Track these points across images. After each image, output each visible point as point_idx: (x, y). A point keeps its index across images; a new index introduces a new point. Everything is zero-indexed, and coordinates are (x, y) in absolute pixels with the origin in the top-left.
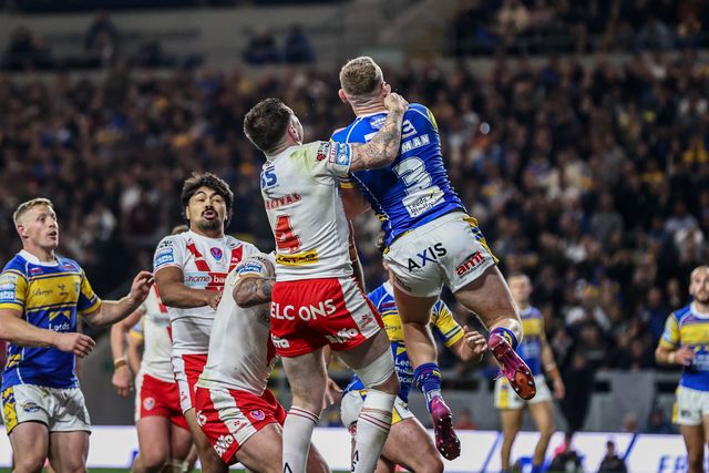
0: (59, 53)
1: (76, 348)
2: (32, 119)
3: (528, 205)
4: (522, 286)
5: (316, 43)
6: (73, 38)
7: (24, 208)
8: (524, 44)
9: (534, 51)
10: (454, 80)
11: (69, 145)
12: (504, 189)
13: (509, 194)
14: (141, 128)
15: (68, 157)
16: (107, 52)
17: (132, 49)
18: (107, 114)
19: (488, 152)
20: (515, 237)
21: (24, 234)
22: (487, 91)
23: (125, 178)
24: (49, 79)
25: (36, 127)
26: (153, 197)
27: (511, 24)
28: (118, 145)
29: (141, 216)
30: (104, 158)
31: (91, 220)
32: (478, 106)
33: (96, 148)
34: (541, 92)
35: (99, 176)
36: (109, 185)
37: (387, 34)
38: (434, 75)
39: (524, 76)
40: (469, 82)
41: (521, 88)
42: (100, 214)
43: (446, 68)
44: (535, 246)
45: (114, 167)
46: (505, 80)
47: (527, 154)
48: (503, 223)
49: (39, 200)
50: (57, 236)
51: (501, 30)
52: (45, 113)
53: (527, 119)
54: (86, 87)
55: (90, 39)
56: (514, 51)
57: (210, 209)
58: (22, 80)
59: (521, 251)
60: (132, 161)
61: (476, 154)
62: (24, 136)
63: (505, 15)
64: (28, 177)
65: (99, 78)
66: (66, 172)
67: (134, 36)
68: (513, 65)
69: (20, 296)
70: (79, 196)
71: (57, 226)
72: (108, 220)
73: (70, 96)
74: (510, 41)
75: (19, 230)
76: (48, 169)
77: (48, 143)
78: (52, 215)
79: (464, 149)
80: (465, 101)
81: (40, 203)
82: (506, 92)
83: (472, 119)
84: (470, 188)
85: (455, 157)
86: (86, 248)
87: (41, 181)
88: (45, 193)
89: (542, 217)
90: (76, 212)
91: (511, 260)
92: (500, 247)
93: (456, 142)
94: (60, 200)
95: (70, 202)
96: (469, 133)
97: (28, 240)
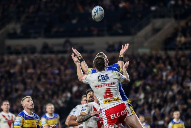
0: (56, 49)
2: (49, 67)
3: (184, 91)
4: (178, 114)
6: (59, 45)
7: (24, 99)
8: (184, 47)
9: (187, 49)
10: (164, 57)
11: (58, 74)
12: (178, 87)
13: (179, 89)
15: (58, 78)
18: (69, 66)
19: (173, 77)
20: (181, 100)
21: (24, 106)
22: (173, 60)
23: (73, 83)
24: (53, 56)
25: (49, 69)
26: (81, 88)
27: (180, 41)
28: (72, 74)
29: (78, 94)
30: (68, 78)
31: (64, 95)
32: (171, 64)
33: (66, 75)
34: (188, 60)
35: (67, 83)
36: (69, 85)
37: (146, 44)
38: (159, 56)
39: (184, 56)
40: (168, 57)
41: (182, 59)
42: (67, 93)
43: (162, 53)
44: (186, 103)
45: (71, 80)
46: (178, 57)
47: (184, 77)
48: (177, 96)
50: (33, 106)
51: (177, 43)
52: (52, 65)
53: (184, 68)
54: (63, 58)
55: (64, 45)
56: (181, 49)
57: (91, 96)
58: (46, 56)
59: (182, 104)
60: (75, 79)
61: (170, 77)
62: (46, 72)
63: (178, 39)
64: (47, 83)
65: (67, 56)
66: (58, 81)
68: (180, 53)
70: (61, 88)
71: (33, 103)
72: (69, 95)
73: (59, 61)
74: (180, 46)
75: (23, 105)
76: (52, 81)
77: (53, 74)
78: (31, 100)
79: (167, 76)
80: (167, 63)
81: (28, 97)
82: (178, 60)
83: (169, 67)
84: (168, 87)
85: (164, 78)
86: (63, 103)
87: (51, 84)
88: (52, 87)
89: (188, 95)
90: (60, 93)
91: (179, 106)
92: (176, 103)
93: (164, 74)
94: (56, 89)
95: (58, 90)
96: (168, 71)
97: (25, 108)
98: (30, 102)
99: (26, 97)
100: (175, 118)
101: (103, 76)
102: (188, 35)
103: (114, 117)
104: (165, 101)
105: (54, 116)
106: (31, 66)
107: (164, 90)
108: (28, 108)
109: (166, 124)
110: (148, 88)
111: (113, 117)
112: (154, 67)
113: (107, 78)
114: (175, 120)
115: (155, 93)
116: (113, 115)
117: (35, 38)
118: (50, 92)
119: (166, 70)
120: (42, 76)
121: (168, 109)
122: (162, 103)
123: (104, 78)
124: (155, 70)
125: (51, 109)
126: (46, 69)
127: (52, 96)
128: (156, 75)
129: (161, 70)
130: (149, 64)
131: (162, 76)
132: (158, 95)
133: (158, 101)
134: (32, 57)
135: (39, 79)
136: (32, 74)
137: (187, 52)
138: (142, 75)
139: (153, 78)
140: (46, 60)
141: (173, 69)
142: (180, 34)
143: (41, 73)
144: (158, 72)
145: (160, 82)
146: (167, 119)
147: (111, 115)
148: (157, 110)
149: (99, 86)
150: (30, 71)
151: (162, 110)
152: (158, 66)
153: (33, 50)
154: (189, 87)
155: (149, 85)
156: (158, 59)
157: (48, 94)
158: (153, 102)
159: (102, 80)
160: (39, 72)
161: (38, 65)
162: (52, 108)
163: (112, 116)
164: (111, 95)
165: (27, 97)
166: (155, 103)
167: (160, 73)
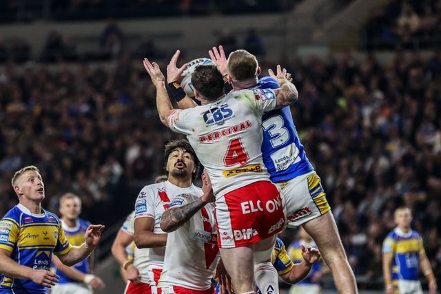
0: (81, 49)
1: (44, 282)
2: (63, 97)
3: (419, 157)
5: (266, 41)
6: (91, 39)
7: (18, 174)
8: (416, 41)
9: (424, 46)
10: (365, 68)
11: (89, 115)
12: (402, 145)
13: (404, 151)
14: (141, 103)
15: (88, 125)
16: (116, 49)
17: (134, 46)
18: (116, 93)
19: (390, 119)
20: (410, 180)
21: (20, 192)
22: (389, 75)
23: (128, 139)
24: (74, 68)
25: (65, 103)
26: (149, 152)
27: (407, 26)
28: (124, 115)
29: (140, 166)
30: (114, 124)
31: (105, 169)
32: (383, 86)
33: (108, 118)
34: (429, 76)
35: (110, 137)
36: (118, 144)
37: (318, 35)
38: (351, 64)
39: (417, 64)
40: (377, 69)
41: (414, 72)
42: (111, 165)
43: (360, 58)
44: (424, 187)
45: (121, 131)
46: (403, 66)
47: (418, 121)
48: (401, 170)
49: (29, 167)
51: (400, 32)
52: (72, 93)
53: (419, 95)
54: (101, 74)
55: (104, 39)
56: (409, 46)
57: (181, 162)
58: (54, 69)
59: (414, 190)
60: (134, 126)
61: (381, 121)
62: (57, 109)
63: (402, 21)
64: (59, 138)
65: (110, 67)
66: (87, 135)
67: (136, 37)
68: (408, 56)
69: (12, 239)
70: (96, 152)
72: (117, 169)
73: (90, 80)
74: (406, 39)
75: (16, 190)
76: (74, 133)
77: (74, 114)
78: (39, 177)
79: (373, 117)
80: (374, 83)
81: (29, 169)
82: (403, 76)
83: (379, 95)
84: (378, 144)
85: (367, 123)
86: (101, 189)
87: (69, 142)
88: (72, 150)
89: (429, 165)
90: (94, 163)
91: (407, 197)
92: (399, 186)
93: (367, 112)
94: (82, 154)
95: (89, 156)
96: (377, 105)
97: (23, 196)
98: (37, 181)
99: (24, 169)
100: (400, 225)
101: (216, 111)
102: (428, 10)
103: (250, 209)
104: (368, 182)
105: (81, 227)
106: (17, 94)
107: (365, 153)
108: (29, 199)
109: (371, 243)
110: (324, 148)
111: (246, 210)
112: (339, 94)
113: (227, 113)
114: (399, 231)
115: (344, 162)
116: (247, 203)
117: (27, 21)
118: (67, 162)
119: (371, 102)
120: (46, 122)
121: (376, 203)
122: (361, 188)
123: (221, 115)
124: (342, 103)
125: (72, 208)
126: (55, 102)
127: (72, 174)
128: (345, 115)
129: (358, 101)
130: (327, 87)
131: (361, 118)
132: (349, 167)
133: (350, 183)
134: (20, 70)
135: (38, 129)
136: (19, 115)
137: (426, 55)
138: (307, 116)
139: (338, 123)
140: (55, 80)
141: (390, 99)
142: (406, 7)
143: (43, 113)
144: (349, 106)
145: (354, 134)
146: (374, 228)
147: (243, 204)
148: (349, 206)
149: (210, 138)
150: (15, 107)
151: (362, 207)
152: (350, 91)
153: (21, 53)
154: (430, 147)
155: (326, 141)
156: (350, 74)
157: (61, 166)
158: (338, 184)
159: (217, 119)
160: (37, 110)
161: (35, 93)
162: (75, 206)
163: (245, 205)
164: (242, 157)
165: (27, 170)
166: (343, 187)
167: (355, 108)
